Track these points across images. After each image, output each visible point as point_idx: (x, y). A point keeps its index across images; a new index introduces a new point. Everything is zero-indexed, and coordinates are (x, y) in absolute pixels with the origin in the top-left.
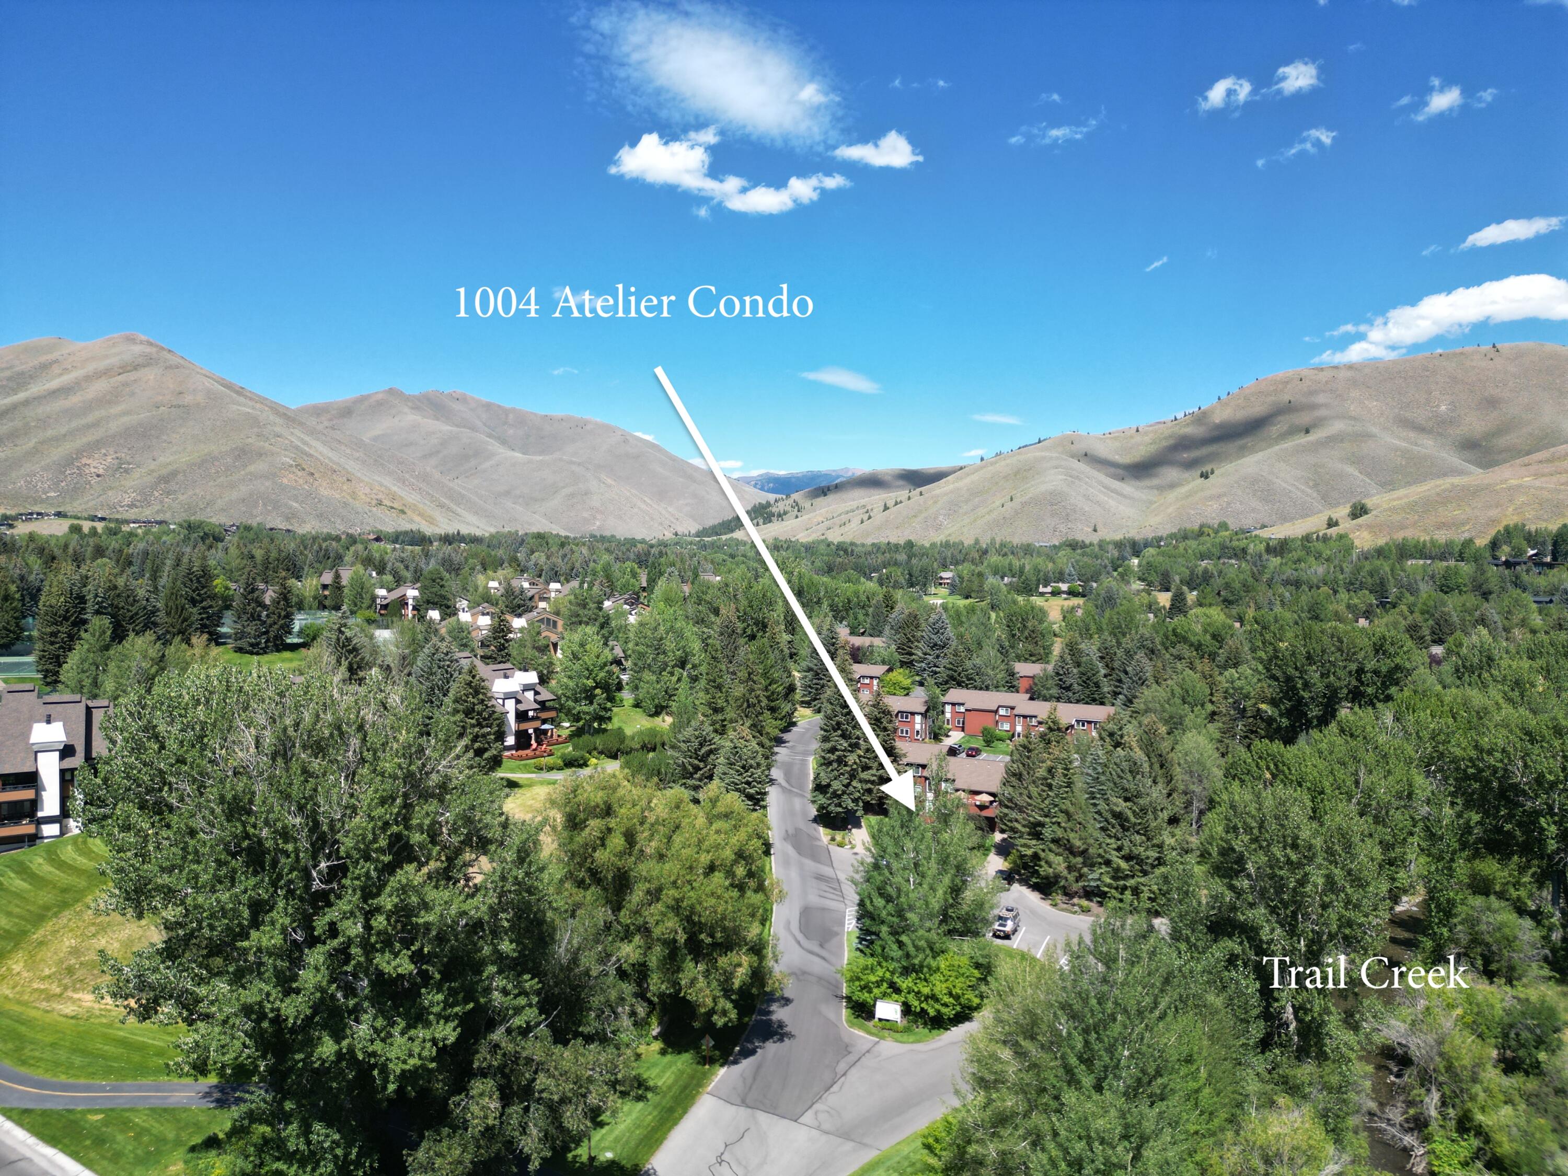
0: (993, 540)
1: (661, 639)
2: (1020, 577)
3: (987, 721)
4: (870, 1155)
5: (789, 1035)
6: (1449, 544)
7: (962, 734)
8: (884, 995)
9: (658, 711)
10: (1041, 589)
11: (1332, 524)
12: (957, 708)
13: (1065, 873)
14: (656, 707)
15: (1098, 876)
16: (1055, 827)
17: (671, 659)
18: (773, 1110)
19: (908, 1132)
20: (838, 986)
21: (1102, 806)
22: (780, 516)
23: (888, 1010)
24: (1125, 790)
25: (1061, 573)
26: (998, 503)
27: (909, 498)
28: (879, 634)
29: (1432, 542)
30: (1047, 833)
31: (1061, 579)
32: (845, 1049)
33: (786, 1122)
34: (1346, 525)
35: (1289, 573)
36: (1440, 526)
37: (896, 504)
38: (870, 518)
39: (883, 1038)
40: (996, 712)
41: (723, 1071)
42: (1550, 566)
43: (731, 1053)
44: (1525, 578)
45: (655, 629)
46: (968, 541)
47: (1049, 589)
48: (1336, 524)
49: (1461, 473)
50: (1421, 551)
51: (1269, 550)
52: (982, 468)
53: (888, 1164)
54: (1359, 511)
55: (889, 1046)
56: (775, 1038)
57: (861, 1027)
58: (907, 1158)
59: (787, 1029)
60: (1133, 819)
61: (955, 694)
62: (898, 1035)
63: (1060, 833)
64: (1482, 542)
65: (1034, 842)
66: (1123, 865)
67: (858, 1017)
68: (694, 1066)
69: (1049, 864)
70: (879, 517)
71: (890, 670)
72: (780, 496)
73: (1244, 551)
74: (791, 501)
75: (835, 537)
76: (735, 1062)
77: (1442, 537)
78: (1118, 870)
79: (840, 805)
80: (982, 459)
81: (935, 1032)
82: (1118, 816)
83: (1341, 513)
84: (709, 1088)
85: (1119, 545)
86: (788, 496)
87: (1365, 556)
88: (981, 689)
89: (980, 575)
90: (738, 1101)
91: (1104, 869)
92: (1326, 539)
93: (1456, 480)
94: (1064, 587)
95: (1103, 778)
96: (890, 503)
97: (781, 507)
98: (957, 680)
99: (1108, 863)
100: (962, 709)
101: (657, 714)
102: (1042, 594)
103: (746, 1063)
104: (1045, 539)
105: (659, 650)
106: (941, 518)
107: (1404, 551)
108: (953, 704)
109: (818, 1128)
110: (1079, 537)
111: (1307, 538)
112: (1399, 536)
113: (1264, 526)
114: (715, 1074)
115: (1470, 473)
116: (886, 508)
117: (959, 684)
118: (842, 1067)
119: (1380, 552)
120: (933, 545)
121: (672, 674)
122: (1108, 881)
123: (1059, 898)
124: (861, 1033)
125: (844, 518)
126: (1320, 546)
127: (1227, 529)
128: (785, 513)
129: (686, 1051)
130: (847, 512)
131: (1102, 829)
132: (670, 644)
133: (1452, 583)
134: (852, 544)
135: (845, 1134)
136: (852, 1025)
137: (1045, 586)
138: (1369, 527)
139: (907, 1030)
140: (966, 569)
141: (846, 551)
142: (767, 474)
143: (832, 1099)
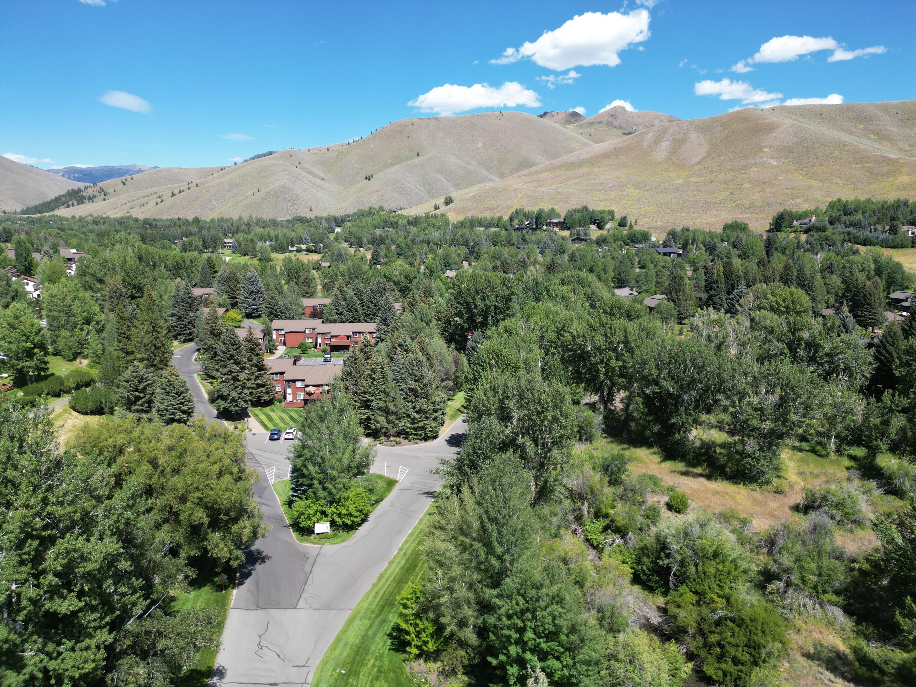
0: (251, 217)
1: (70, 306)
2: (276, 241)
3: (299, 339)
4: (346, 615)
5: (267, 557)
6: (492, 219)
7: (284, 347)
8: (318, 520)
9: (75, 356)
10: (290, 249)
11: (436, 208)
12: (280, 332)
13: (387, 425)
14: (73, 354)
15: (404, 424)
16: (378, 401)
17: (79, 319)
18: (278, 606)
19: (361, 595)
20: (282, 519)
21: (404, 386)
22: (91, 199)
23: (322, 527)
24: (415, 376)
25: (301, 238)
26: (250, 193)
27: (189, 188)
28: (209, 285)
29: (485, 218)
30: (374, 405)
31: (301, 242)
32: (305, 557)
33: (290, 611)
34: (443, 209)
35: (422, 237)
36: (487, 209)
37: (180, 192)
38: (162, 201)
39: (323, 544)
40: (304, 332)
41: (235, 592)
42: (536, 229)
43: (235, 578)
44: (527, 236)
45: (64, 299)
46: (235, 217)
47: (295, 248)
48: (438, 208)
49: (490, 180)
50: (480, 223)
51: (409, 223)
52: (236, 169)
53: (360, 616)
54: (449, 201)
55: (329, 548)
56: (259, 561)
57: (307, 541)
58: (368, 609)
59: (264, 554)
60: (420, 391)
61: (276, 324)
62: (331, 540)
63: (382, 404)
64: (506, 218)
65: (366, 411)
66: (417, 416)
67: (303, 535)
68: (215, 594)
69: (378, 422)
70: (169, 201)
71: (227, 311)
72: (89, 184)
73: (396, 223)
74: (98, 188)
75: (140, 214)
76: (241, 583)
77: (488, 215)
78: (414, 419)
79: (237, 406)
80: (235, 164)
81: (351, 533)
82: (411, 390)
83: (440, 201)
84: (232, 605)
85: (328, 220)
86: (95, 185)
87: (456, 227)
88: (289, 318)
89: (252, 241)
90: (255, 607)
91: (407, 420)
92: (436, 217)
93: (489, 184)
94: (304, 247)
95: (402, 371)
96: (176, 191)
97: (90, 192)
98: (274, 315)
99: (408, 416)
100: (283, 332)
101: (74, 359)
102: (291, 252)
103: (248, 582)
104: (284, 216)
105: (69, 313)
106: (213, 202)
107: (473, 223)
108: (277, 330)
109: (311, 608)
110: (303, 215)
111: (427, 216)
112: (469, 215)
113: (401, 209)
114: (231, 595)
115: (494, 181)
116: (173, 195)
117: (277, 317)
118: (307, 568)
119: (462, 224)
120: (212, 220)
121: (82, 330)
122: (409, 425)
123: (383, 439)
124: (310, 545)
125: (142, 201)
126: (433, 220)
127: (383, 210)
128: (94, 197)
129: (204, 586)
130: (144, 197)
131: (404, 398)
132: (76, 308)
133: (498, 240)
134: (154, 220)
135: (328, 607)
136: (302, 541)
137: (292, 247)
138: (455, 210)
139: (335, 536)
140: (241, 236)
141: (151, 225)
142: (72, 167)
143: (310, 588)
